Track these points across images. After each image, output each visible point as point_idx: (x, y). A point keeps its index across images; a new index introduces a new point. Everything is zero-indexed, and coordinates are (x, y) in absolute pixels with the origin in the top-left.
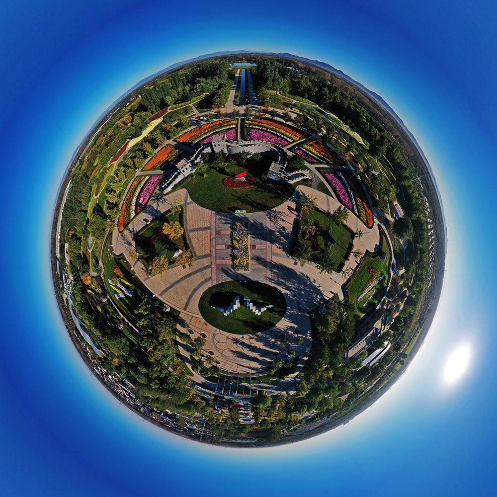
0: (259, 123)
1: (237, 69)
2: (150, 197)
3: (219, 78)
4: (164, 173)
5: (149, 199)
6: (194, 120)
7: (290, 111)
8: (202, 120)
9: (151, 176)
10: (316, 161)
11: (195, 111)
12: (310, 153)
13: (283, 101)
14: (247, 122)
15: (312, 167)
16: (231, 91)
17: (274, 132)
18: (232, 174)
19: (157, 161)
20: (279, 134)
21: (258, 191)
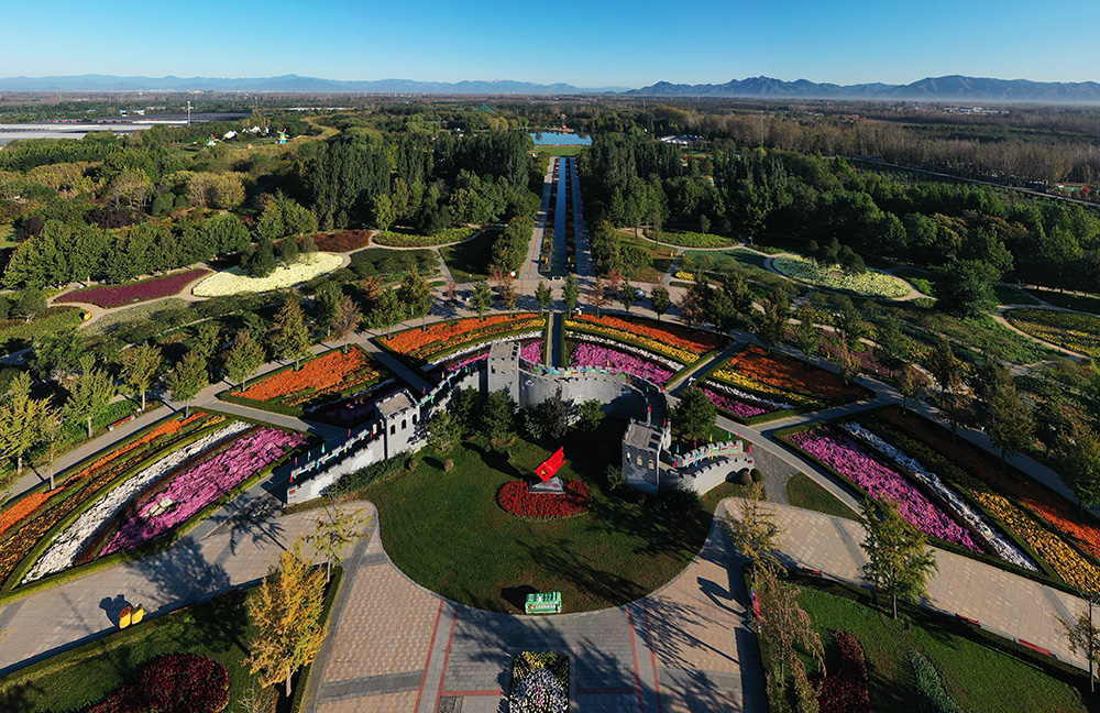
0: (598, 326)
1: (549, 155)
2: (212, 504)
3: (510, 183)
4: (309, 430)
5: (201, 510)
6: (438, 299)
7: (671, 284)
8: (461, 305)
9: (256, 427)
10: (758, 411)
11: (445, 271)
12: (736, 392)
13: (654, 256)
14: (570, 324)
15: (753, 431)
16: (535, 230)
17: (634, 349)
18: (523, 473)
19: (300, 383)
20: (645, 353)
21: (599, 528)
